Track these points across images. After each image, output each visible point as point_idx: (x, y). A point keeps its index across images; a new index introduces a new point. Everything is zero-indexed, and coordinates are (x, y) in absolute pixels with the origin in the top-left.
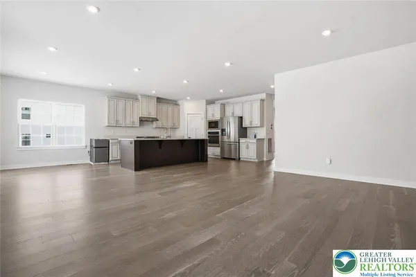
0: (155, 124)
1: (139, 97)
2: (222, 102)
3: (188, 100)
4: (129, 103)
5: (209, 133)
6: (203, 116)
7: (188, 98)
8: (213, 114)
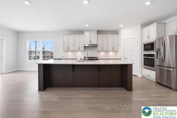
1: (84, 32)
4: (76, 37)
6: (138, 39)
8: (148, 36)
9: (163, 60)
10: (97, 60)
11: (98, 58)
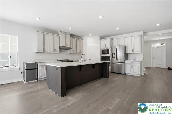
0: (69, 51)
1: (60, 33)
2: (112, 37)
3: (90, 36)
4: (52, 36)
5: (102, 57)
6: (98, 46)
7: (90, 35)
8: (105, 45)
9: (117, 59)
10: (73, 61)
11: (73, 60)
